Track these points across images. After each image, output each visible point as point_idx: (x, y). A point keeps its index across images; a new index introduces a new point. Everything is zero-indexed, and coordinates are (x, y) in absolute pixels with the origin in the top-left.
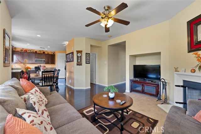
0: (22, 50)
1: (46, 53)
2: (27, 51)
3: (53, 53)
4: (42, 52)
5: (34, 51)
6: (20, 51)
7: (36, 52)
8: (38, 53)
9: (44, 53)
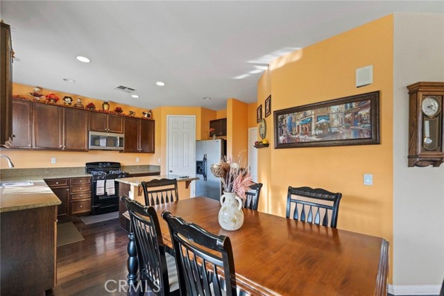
0: (35, 95)
1: (126, 112)
2: (56, 100)
3: (149, 116)
4: (112, 109)
5: (86, 103)
6: (31, 98)
7: (91, 106)
8: (99, 112)
9: (119, 110)
